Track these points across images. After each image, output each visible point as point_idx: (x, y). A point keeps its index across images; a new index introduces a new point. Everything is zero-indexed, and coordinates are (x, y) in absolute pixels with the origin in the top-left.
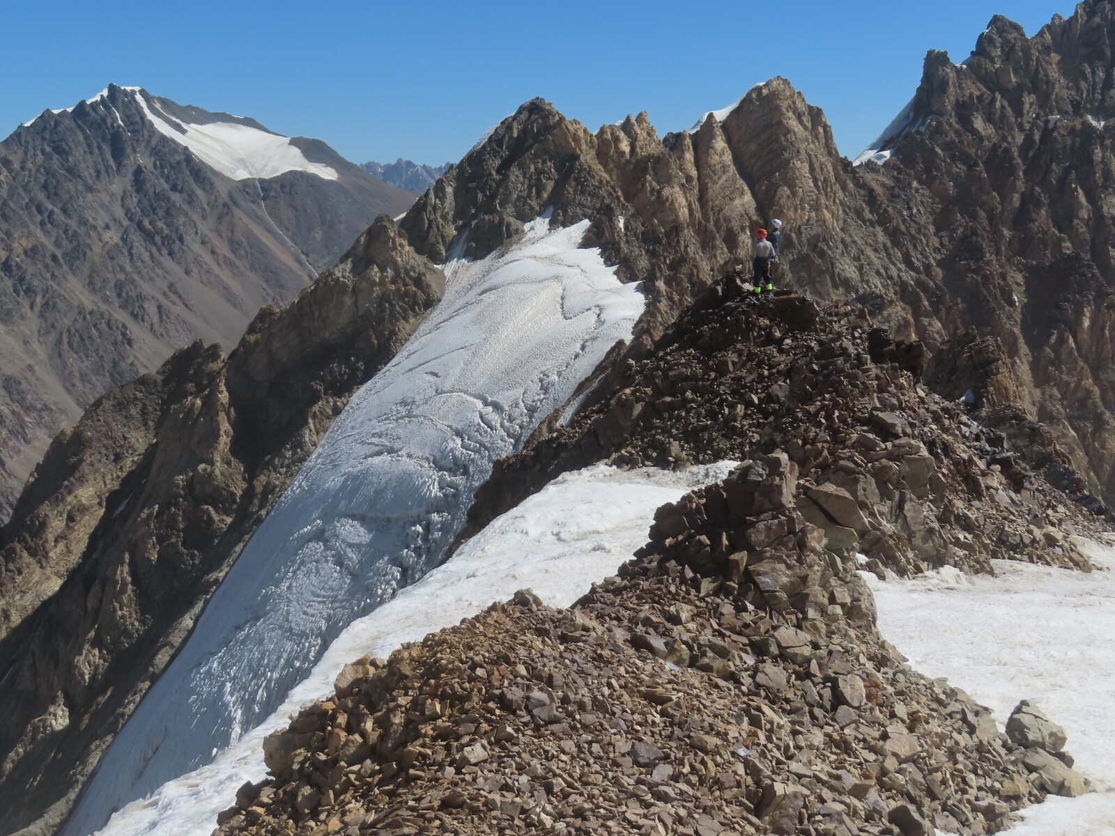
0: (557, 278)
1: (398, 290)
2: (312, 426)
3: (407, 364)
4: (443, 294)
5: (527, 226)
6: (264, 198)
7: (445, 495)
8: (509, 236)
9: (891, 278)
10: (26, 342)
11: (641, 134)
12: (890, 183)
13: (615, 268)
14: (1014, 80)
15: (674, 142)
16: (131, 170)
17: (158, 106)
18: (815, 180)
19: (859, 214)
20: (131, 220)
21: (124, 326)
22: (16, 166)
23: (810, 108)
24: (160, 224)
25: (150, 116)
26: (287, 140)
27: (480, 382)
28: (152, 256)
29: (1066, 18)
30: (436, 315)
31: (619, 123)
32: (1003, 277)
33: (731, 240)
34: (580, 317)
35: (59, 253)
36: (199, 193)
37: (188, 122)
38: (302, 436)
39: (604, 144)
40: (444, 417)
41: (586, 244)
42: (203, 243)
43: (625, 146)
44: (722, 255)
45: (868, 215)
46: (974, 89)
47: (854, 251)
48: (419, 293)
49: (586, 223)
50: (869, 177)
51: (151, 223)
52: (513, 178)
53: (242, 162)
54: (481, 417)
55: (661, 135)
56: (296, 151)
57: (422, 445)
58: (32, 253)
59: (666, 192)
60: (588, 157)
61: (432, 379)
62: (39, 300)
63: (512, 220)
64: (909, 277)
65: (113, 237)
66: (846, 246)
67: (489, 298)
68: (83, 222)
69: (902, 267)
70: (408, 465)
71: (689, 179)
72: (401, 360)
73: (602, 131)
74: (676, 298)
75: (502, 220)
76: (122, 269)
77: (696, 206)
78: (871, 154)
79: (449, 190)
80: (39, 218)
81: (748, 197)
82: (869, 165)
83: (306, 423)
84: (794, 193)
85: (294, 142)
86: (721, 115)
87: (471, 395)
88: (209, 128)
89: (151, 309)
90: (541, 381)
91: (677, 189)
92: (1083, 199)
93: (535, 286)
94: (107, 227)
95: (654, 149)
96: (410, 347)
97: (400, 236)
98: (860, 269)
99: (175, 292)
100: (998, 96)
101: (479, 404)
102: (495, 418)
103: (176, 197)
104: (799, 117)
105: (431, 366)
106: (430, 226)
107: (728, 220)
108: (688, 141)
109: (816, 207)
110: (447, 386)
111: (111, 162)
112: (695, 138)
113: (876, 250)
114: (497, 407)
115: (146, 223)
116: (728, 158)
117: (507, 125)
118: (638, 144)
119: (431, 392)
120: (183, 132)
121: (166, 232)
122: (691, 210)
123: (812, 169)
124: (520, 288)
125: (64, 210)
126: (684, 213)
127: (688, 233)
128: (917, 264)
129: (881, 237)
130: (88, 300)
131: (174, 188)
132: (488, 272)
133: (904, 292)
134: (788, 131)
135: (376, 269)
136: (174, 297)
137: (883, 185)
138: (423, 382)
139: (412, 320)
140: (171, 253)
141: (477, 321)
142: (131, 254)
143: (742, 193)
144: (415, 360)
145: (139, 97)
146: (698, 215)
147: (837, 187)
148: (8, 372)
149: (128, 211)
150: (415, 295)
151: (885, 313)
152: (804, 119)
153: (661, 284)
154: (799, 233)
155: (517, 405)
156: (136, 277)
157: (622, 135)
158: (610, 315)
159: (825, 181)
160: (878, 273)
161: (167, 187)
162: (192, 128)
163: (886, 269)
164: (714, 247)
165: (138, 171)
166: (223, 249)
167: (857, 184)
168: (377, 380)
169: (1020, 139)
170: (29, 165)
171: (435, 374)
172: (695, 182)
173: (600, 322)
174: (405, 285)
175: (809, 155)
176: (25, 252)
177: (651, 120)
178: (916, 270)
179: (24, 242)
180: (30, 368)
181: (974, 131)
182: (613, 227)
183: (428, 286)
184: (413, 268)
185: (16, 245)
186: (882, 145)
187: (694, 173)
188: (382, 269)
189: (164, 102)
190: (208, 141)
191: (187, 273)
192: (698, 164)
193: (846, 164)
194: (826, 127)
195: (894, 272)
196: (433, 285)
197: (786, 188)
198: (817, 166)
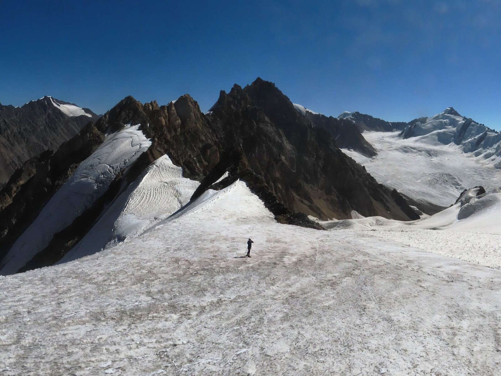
0: (131, 137)
1: (93, 139)
2: (70, 170)
3: (94, 156)
4: (104, 139)
5: (125, 125)
6: (76, 121)
7: (98, 189)
8: (121, 127)
9: (213, 140)
10: (23, 149)
11: (155, 105)
12: (212, 119)
13: (145, 135)
14: (239, 97)
15: (163, 108)
16: (47, 113)
17: (55, 100)
18: (195, 117)
19: (206, 126)
20: (46, 124)
21: (43, 147)
22: (24, 112)
23: (194, 101)
24: (53, 125)
25: (53, 102)
26: (81, 108)
27: (110, 161)
28: (50, 132)
29: (250, 85)
30: (102, 145)
31: (150, 102)
32: (238, 140)
33: (176, 130)
34: (136, 146)
35: (31, 130)
36: (62, 119)
37: (61, 104)
38: (67, 173)
39: (146, 107)
40: (100, 170)
41: (139, 129)
42: (62, 130)
43: (151, 108)
44: (173, 133)
45: (207, 125)
46: (231, 99)
47: (204, 134)
48: (99, 140)
49: (140, 124)
50: (208, 117)
51: (51, 125)
52: (123, 114)
53: (71, 113)
54: (109, 170)
55: (160, 106)
56: (83, 111)
57: (94, 176)
58: (25, 130)
59: (160, 118)
60: (141, 109)
61: (99, 160)
62: (26, 140)
63: (122, 123)
64: (217, 140)
65: (42, 127)
66: (202, 132)
67: (115, 141)
68: (36, 124)
69: (215, 137)
70: (90, 181)
71: (166, 116)
72: (93, 156)
73: (145, 104)
74: (160, 142)
75: (119, 123)
76: (44, 134)
77: (167, 122)
78: (209, 112)
79: (107, 116)
80: (27, 123)
81: (180, 121)
82: (208, 115)
83: (68, 169)
84: (190, 120)
85: (83, 109)
86: (174, 102)
87: (107, 164)
88: (65, 105)
89: (49, 143)
90: (124, 161)
91: (162, 118)
92: (255, 124)
93: (125, 139)
94: (41, 125)
95: (157, 109)
96: (95, 153)
97: (95, 126)
98: (206, 138)
99: (55, 140)
100: (236, 101)
101: (109, 167)
102: (112, 170)
103: (57, 120)
104: (192, 103)
105: (98, 157)
106: (102, 124)
107: (175, 126)
108: (166, 107)
109: (196, 123)
110: (102, 162)
111: (44, 112)
112: (168, 107)
113: (210, 134)
114: (113, 168)
115: (50, 125)
116: (175, 112)
117: (122, 101)
118: (154, 107)
119: (98, 163)
120: (59, 106)
121: (54, 127)
122: (166, 123)
123: (195, 115)
124: (122, 139)
125: (33, 122)
126: (164, 123)
127: (165, 128)
128: (219, 137)
129: (210, 130)
130: (36, 141)
131: (56, 118)
132: (115, 135)
133: (216, 143)
134: (189, 106)
135: (88, 134)
136: (54, 141)
137: (211, 119)
138: (97, 161)
139: (96, 146)
140: (54, 132)
141: (111, 147)
142: (46, 132)
143: (178, 120)
144: (95, 155)
145: (51, 98)
146: (168, 124)
147: (201, 119)
148: (19, 155)
149: (46, 122)
150: (97, 140)
151: (212, 148)
152: (193, 104)
153: (156, 139)
154: (191, 129)
155: (118, 167)
156: (46, 136)
157: (150, 105)
158: (143, 146)
159: (198, 117)
160: (210, 139)
161: (55, 117)
162: (62, 105)
163: (212, 138)
164: (171, 132)
165: (49, 114)
166: (66, 131)
167: (205, 119)
168: (87, 160)
169: (241, 110)
170: (27, 112)
171: (99, 159)
172: (167, 117)
173: (140, 147)
174: (95, 138)
175: (194, 112)
176: (24, 129)
177: (157, 102)
178: (219, 138)
179: (24, 127)
180: (23, 154)
181: (231, 108)
182: (146, 126)
183: (101, 138)
184: (97, 134)
185: (22, 128)
186: (210, 110)
187: (167, 115)
188: (90, 134)
189: (56, 100)
190: (64, 108)
191: (58, 136)
192: (168, 112)
193: (202, 114)
194: (198, 106)
195: (214, 139)
196: (102, 138)
197: (189, 119)
198: (196, 114)
